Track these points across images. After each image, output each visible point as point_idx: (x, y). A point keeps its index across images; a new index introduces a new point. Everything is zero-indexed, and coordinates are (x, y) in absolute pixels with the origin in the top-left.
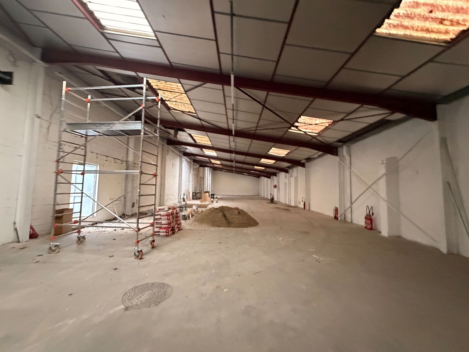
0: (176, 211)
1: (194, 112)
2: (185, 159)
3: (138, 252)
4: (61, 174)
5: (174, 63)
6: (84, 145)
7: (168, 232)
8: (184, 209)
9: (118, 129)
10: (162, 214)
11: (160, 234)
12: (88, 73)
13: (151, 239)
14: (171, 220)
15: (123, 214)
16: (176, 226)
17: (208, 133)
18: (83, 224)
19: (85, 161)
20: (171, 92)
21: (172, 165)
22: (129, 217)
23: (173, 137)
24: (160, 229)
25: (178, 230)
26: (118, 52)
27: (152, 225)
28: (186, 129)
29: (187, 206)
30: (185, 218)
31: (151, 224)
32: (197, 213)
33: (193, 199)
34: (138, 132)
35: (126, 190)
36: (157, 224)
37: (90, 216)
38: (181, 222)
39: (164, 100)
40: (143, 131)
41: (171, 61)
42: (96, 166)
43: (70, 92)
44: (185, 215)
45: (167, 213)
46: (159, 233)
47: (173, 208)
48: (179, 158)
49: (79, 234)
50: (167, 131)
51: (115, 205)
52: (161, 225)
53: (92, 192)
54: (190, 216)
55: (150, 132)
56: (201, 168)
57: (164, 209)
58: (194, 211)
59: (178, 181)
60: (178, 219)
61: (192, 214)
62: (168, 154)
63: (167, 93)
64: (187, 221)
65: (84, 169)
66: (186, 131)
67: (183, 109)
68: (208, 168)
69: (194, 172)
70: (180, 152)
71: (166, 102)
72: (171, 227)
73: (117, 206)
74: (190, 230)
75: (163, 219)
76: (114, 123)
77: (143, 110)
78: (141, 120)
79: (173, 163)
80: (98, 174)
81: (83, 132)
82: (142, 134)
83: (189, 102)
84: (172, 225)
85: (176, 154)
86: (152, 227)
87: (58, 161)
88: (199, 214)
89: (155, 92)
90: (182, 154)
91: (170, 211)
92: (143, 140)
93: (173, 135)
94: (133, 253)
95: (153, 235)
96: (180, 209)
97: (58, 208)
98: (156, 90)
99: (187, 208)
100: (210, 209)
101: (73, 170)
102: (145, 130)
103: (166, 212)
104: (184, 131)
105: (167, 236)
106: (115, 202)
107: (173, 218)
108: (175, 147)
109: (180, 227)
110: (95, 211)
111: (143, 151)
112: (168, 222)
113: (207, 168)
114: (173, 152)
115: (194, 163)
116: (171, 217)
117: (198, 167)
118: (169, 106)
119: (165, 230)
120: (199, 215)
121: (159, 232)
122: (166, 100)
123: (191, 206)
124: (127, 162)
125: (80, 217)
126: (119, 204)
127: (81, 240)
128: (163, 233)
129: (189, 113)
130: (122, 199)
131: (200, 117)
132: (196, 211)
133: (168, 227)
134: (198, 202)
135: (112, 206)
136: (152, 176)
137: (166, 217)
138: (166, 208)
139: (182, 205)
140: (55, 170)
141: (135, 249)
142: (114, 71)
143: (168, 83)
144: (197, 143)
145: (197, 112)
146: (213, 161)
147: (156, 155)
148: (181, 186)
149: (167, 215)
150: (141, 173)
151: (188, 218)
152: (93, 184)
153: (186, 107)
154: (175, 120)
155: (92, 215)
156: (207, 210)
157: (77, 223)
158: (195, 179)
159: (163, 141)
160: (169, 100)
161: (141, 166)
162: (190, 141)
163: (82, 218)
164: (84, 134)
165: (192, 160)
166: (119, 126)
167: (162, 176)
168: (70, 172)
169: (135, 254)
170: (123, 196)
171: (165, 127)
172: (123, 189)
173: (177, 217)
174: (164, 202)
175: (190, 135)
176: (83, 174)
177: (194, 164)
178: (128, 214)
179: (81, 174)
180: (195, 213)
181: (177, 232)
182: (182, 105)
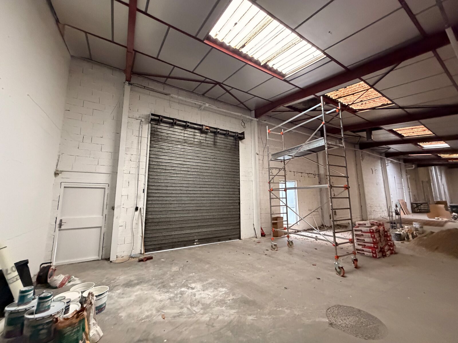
0: (384, 228)
1: (389, 102)
2: (390, 161)
3: (339, 268)
4: (272, 192)
5: (349, 66)
6: (284, 168)
7: (375, 253)
8: (398, 225)
9: (305, 150)
10: (363, 230)
11: (364, 254)
12: (280, 112)
13: (352, 257)
14: (378, 239)
15: (322, 225)
16: (386, 248)
17: (421, 121)
18: (290, 231)
19: (285, 179)
20: (353, 94)
21: (372, 171)
22: (328, 228)
23: (366, 139)
24: (364, 248)
25: (392, 253)
26: (297, 87)
27: (352, 241)
28: (382, 126)
29: (402, 222)
30: (400, 237)
31: (350, 240)
32: (423, 233)
33: (414, 211)
34: (322, 148)
35: (321, 202)
36: (358, 241)
37: (295, 224)
38: (394, 243)
39: (347, 105)
40: (326, 146)
41: (346, 66)
42: (294, 182)
43: (271, 132)
44: (400, 234)
45: (370, 229)
46: (362, 252)
47: (378, 224)
48: (379, 161)
49: (288, 239)
50: (358, 136)
51: (314, 215)
52: (364, 242)
53: (294, 204)
54: (410, 236)
55: (335, 144)
56: (421, 170)
57: (365, 224)
58: (416, 230)
59: (383, 190)
60: (388, 239)
61: (412, 234)
62: (363, 159)
63: (348, 98)
64: (405, 242)
65: (286, 186)
66: (383, 128)
67: (373, 105)
68: (437, 167)
69: (409, 176)
70: (381, 154)
71: (350, 106)
72: (379, 248)
73: (316, 216)
74: (411, 256)
75: (365, 236)
76: (302, 146)
77: (324, 126)
78: (324, 137)
79: (371, 169)
80: (297, 190)
81: (282, 158)
82: (326, 149)
83: (380, 95)
84: (380, 245)
85: (374, 157)
86: (352, 244)
87: (269, 183)
88: (425, 236)
89: (335, 102)
90: (384, 156)
91: (374, 228)
92: (328, 154)
93: (366, 137)
94: (334, 268)
95: (354, 253)
96: (392, 225)
97: (274, 216)
98: (337, 100)
99: (403, 225)
100: (449, 230)
101: (280, 188)
102: (328, 144)
103: (368, 229)
104: (381, 129)
105: (373, 257)
106: (313, 212)
107: (380, 236)
108: (372, 149)
109: (393, 250)
110: (299, 220)
111: (329, 165)
112: (374, 241)
113: (433, 167)
114: (369, 155)
115: (407, 164)
116: (377, 235)
117: (415, 168)
118: (354, 109)
119: (371, 250)
120: (425, 238)
121: (363, 250)
122: (349, 105)
123: (410, 222)
124: (319, 175)
125: (288, 224)
126: (316, 215)
127: (290, 244)
128: (368, 252)
129: (383, 107)
130: (320, 210)
131: (401, 104)
132: (419, 229)
133: (374, 247)
134: (424, 217)
135: (311, 217)
136: (343, 189)
137: (370, 234)
138: (367, 223)
139: (395, 220)
140: (268, 189)
141: (335, 264)
142: (297, 102)
143: (348, 87)
144: (404, 138)
145: (395, 101)
146: (443, 156)
147: (345, 165)
148: (390, 196)
149: (370, 232)
150: (331, 187)
151: (406, 239)
152: (294, 197)
153: (376, 102)
154: (365, 120)
155: (296, 223)
156: (442, 231)
157: (286, 229)
158: (411, 184)
159: (355, 146)
160: (353, 103)
161: (330, 180)
162: (393, 137)
163: (289, 226)
164: (283, 159)
165: (402, 160)
166: (306, 147)
167: (359, 185)
168: (278, 190)
169: (336, 269)
170: (320, 207)
171: (354, 132)
172: (319, 201)
173: (386, 236)
174: (367, 215)
175: (391, 131)
176: (285, 190)
177: (405, 166)
178: (326, 225)
179: (284, 191)
180: (420, 234)
181: (389, 256)
182: (370, 101)
